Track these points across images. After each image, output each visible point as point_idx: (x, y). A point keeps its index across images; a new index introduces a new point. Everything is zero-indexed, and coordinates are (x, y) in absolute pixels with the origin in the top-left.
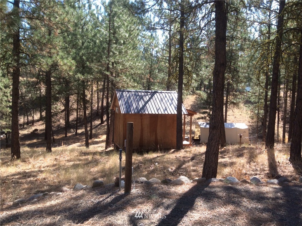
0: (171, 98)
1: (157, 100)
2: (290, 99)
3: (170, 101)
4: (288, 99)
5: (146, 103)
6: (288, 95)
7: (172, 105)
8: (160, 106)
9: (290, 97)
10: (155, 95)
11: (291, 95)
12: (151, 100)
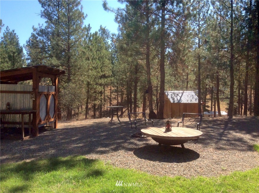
0: (192, 95)
1: (185, 96)
2: (254, 95)
3: (192, 96)
4: (252, 95)
5: (181, 97)
6: (252, 92)
7: (194, 99)
8: (188, 99)
9: (253, 94)
10: (184, 94)
11: (254, 93)
12: (183, 96)
